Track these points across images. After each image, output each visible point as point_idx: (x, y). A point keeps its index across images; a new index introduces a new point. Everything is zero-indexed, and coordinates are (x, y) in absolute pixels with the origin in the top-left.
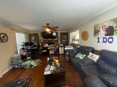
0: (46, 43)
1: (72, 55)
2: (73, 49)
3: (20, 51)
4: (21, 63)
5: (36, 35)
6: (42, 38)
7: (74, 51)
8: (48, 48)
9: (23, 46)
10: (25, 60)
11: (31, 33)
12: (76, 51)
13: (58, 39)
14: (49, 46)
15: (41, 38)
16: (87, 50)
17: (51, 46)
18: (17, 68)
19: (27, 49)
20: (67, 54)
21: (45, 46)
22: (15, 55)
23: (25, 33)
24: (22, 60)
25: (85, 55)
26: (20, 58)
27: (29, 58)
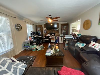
0: (49, 33)
3: (29, 38)
5: (41, 26)
8: (50, 37)
9: (31, 35)
11: (37, 24)
14: (51, 35)
17: (53, 36)
23: (33, 25)
26: (30, 43)
27: (35, 44)
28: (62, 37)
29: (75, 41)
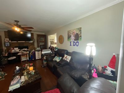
2: (51, 53)
8: (19, 54)
14: (20, 51)
15: (6, 40)
16: (63, 52)
17: (24, 51)
20: (45, 58)
21: (13, 51)
25: (61, 58)
28: (38, 51)
29: (53, 55)
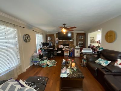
0: (61, 44)
1: (90, 60)
2: (92, 53)
3: (39, 50)
4: (39, 62)
6: (58, 39)
7: (94, 55)
8: (63, 50)
9: (41, 46)
10: (42, 59)
12: (96, 55)
13: (74, 40)
14: (64, 47)
15: (56, 39)
17: (66, 47)
18: (36, 66)
19: (44, 49)
21: (60, 47)
22: (35, 54)
24: (40, 59)
